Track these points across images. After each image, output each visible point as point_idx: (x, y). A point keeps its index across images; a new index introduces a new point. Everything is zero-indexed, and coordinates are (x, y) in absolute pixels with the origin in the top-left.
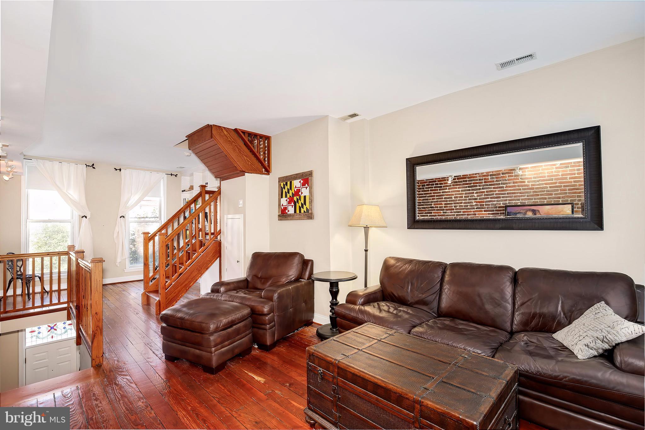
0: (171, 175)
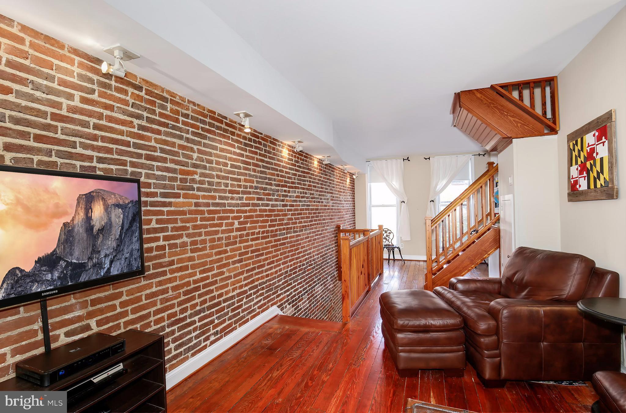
0: (479, 155)
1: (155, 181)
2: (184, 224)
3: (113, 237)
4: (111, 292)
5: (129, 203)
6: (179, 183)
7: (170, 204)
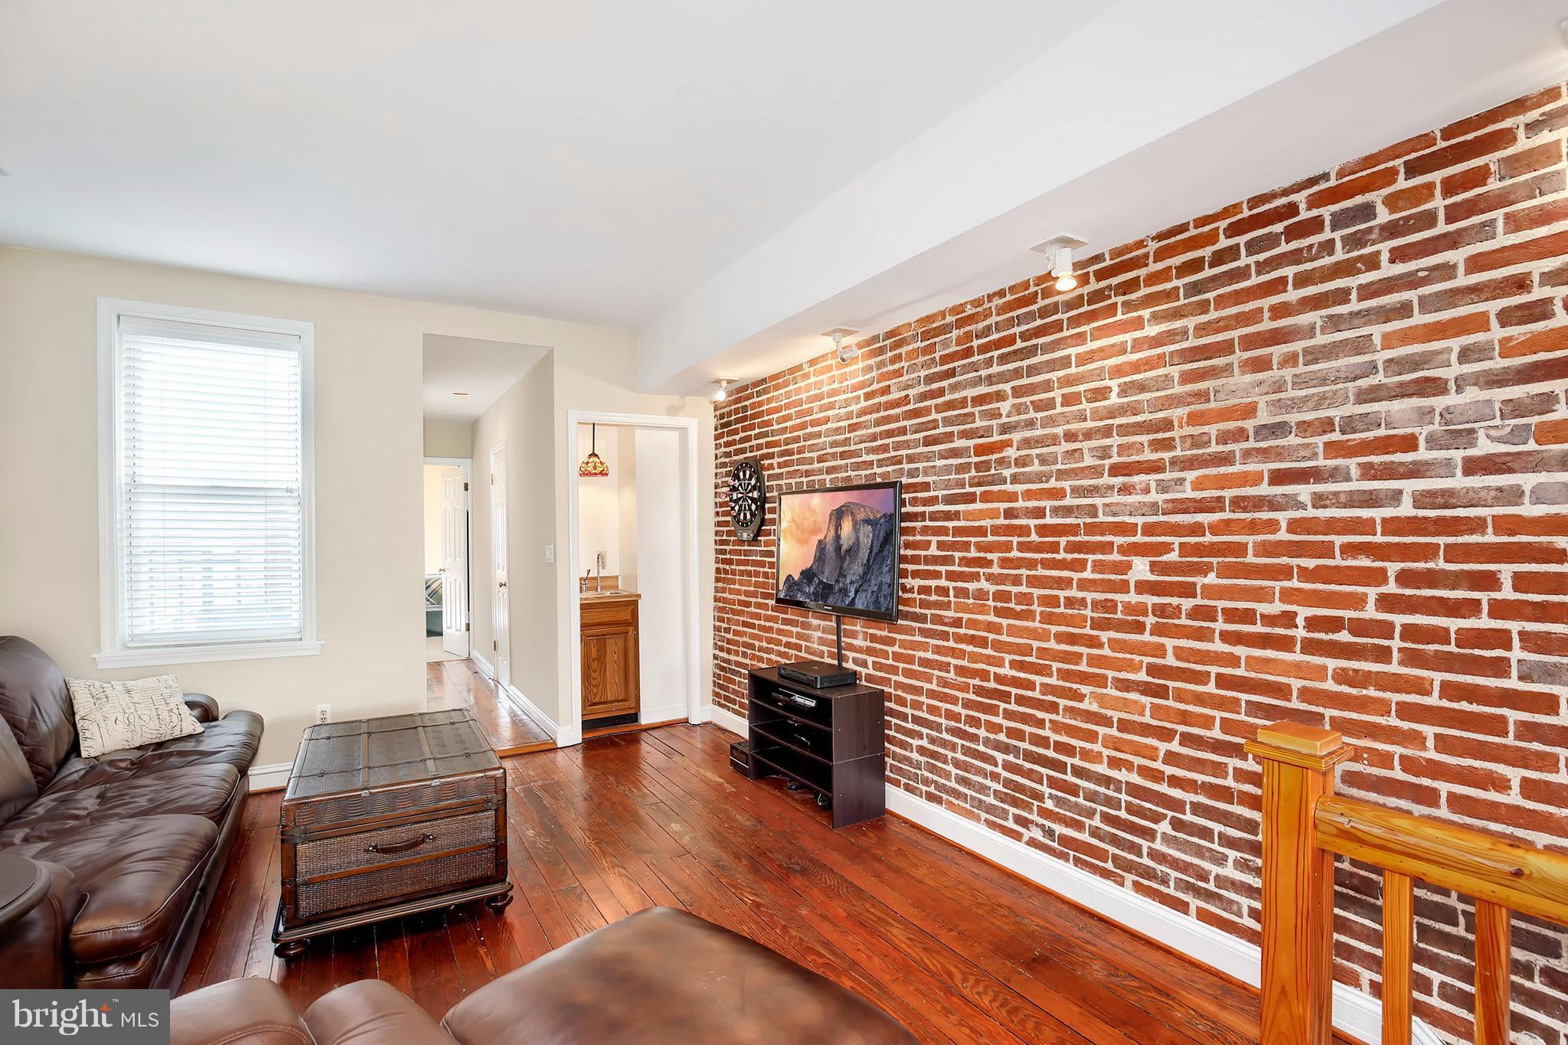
1: (935, 478)
2: (982, 555)
3: (860, 560)
4: (885, 633)
5: (881, 518)
6: (973, 473)
7: (956, 516)
